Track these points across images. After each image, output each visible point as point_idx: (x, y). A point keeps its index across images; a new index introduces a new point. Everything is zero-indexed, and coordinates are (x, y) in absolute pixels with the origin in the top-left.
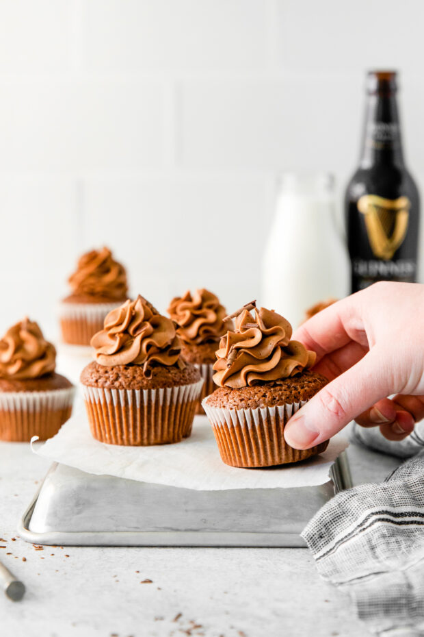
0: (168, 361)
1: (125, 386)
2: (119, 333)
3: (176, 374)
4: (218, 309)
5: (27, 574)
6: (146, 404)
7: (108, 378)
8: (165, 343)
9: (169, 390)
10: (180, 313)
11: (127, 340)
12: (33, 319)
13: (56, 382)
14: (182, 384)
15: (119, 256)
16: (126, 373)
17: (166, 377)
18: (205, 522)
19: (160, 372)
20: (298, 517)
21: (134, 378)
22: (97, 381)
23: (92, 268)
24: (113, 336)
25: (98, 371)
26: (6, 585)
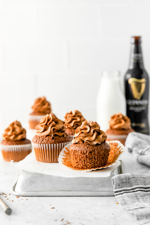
0: (61, 134)
1: (45, 143)
2: (44, 125)
3: (63, 139)
4: (81, 117)
5: (13, 206)
6: (52, 149)
7: (40, 140)
8: (59, 128)
9: (60, 144)
10: (68, 118)
11: (47, 127)
12: (18, 121)
13: (26, 141)
14: (65, 142)
15: (48, 99)
16: (46, 138)
17: (59, 140)
18: (73, 188)
19: (57, 138)
20: (105, 186)
21: (48, 140)
22: (36, 141)
23: (39, 103)
24: (42, 126)
25: (37, 138)
26: (5, 210)
